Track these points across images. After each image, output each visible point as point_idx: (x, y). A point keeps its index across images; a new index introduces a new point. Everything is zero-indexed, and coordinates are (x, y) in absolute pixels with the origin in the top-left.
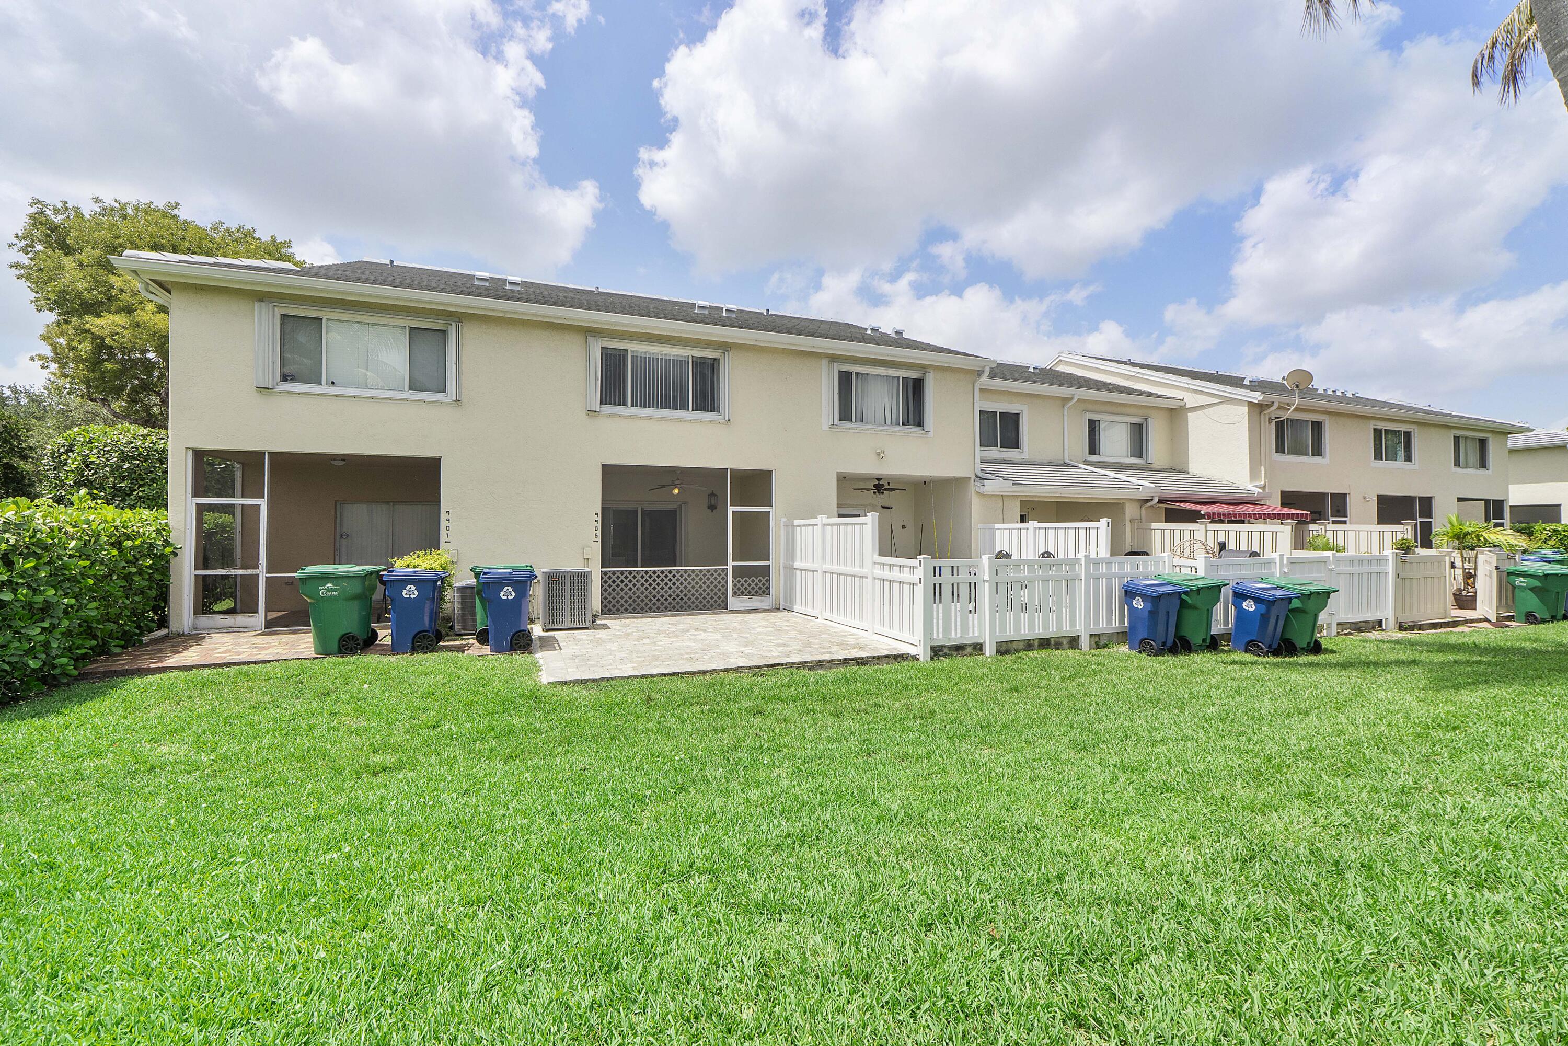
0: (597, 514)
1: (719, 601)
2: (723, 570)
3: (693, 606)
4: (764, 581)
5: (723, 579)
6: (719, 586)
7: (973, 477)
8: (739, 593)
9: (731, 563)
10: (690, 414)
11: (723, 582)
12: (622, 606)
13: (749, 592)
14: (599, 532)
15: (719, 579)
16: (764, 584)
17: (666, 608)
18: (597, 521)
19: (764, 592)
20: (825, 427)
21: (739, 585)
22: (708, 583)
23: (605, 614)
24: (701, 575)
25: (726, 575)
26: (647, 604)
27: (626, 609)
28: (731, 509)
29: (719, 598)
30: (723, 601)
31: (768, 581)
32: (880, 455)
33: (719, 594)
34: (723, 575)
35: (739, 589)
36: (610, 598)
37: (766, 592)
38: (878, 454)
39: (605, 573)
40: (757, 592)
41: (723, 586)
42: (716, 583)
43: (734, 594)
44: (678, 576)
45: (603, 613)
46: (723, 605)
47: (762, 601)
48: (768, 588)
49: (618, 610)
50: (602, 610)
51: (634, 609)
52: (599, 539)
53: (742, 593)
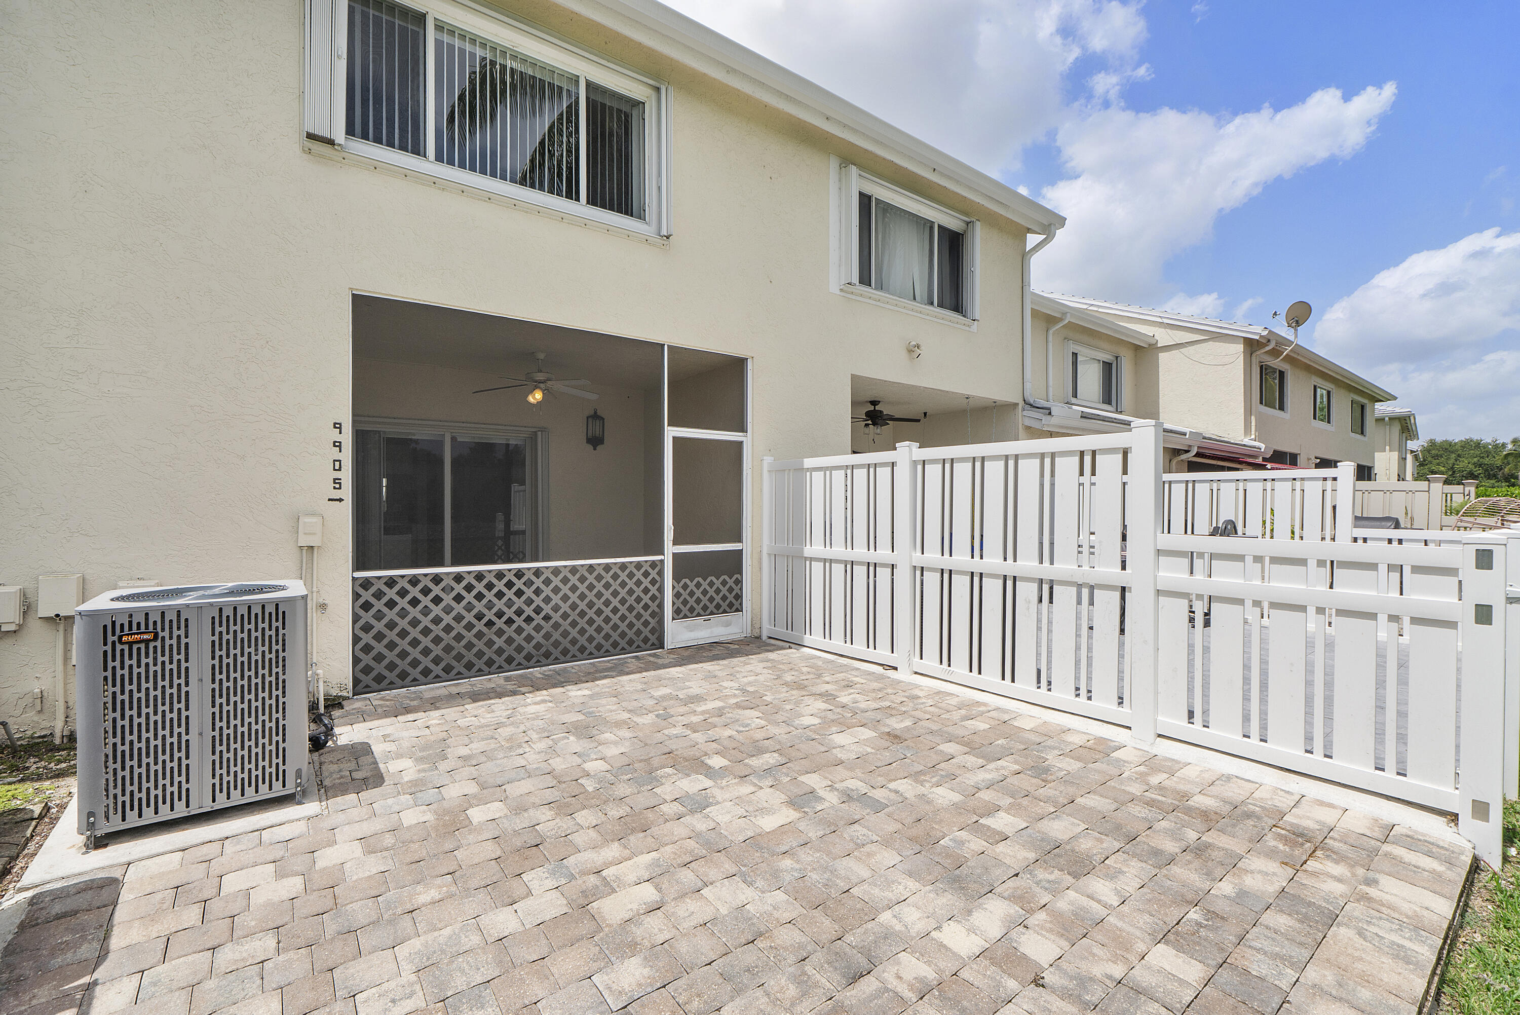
0: (338, 426)
1: (646, 632)
2: (653, 565)
3: (591, 647)
4: (731, 582)
5: (653, 582)
6: (646, 599)
7: (1021, 403)
8: (685, 610)
9: (670, 549)
10: (581, 209)
11: (653, 590)
12: (415, 663)
13: (705, 608)
14: (347, 476)
15: (646, 583)
16: (731, 590)
17: (529, 657)
18: (338, 445)
19: (731, 605)
20: (834, 287)
21: (685, 595)
22: (623, 593)
23: (368, 690)
24: (608, 578)
25: (661, 573)
26: (479, 655)
27: (426, 672)
28: (671, 433)
29: (646, 624)
30: (653, 631)
31: (739, 582)
32: (913, 350)
33: (646, 615)
34: (653, 574)
35: (685, 602)
36: (379, 647)
37: (734, 604)
38: (910, 351)
39: (366, 584)
40: (718, 606)
41: (654, 598)
42: (638, 591)
43: (677, 614)
44: (556, 581)
45: (359, 687)
46: (653, 639)
47: (728, 624)
48: (739, 597)
49: (403, 675)
50: (356, 681)
51: (448, 669)
52: (347, 492)
53: (692, 610)
